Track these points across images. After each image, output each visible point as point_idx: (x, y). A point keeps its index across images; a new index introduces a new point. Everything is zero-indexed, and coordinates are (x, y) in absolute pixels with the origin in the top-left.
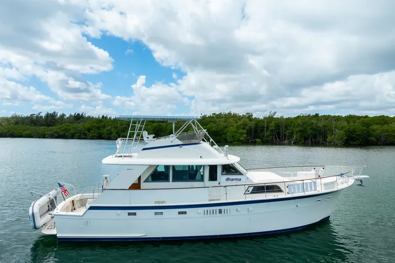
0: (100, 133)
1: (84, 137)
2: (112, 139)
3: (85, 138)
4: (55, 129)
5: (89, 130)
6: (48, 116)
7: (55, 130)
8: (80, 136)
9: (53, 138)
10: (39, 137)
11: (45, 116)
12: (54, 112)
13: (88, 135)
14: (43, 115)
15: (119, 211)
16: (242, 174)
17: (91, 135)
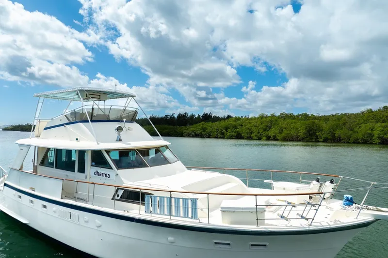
0: (238, 132)
1: (222, 136)
3: (223, 138)
4: (190, 128)
5: (226, 129)
6: (180, 116)
8: (217, 135)
9: (191, 137)
11: (177, 117)
12: (185, 113)
13: (225, 135)
14: (176, 116)
15: (14, 192)
16: (112, 169)
17: (228, 134)
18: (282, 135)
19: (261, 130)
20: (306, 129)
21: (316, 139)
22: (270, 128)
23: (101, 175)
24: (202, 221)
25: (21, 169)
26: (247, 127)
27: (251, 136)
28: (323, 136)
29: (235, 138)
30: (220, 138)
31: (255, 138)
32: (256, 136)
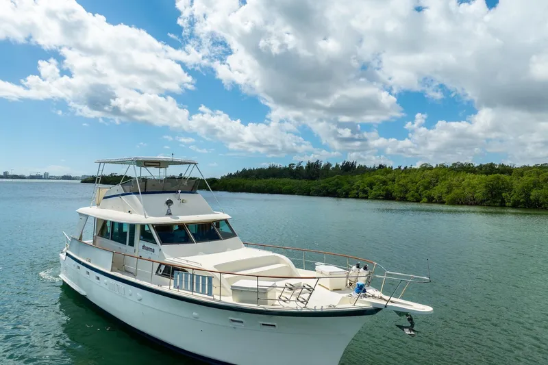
0: (387, 190)
1: (365, 195)
2: (409, 201)
3: (366, 198)
4: (321, 183)
5: (371, 185)
6: (310, 166)
7: (322, 185)
8: (357, 194)
10: (303, 194)
11: (306, 167)
12: (318, 161)
13: (369, 194)
14: (304, 165)
15: (75, 262)
16: (156, 243)
17: (373, 193)
18: (450, 195)
19: (421, 189)
20: (486, 187)
21: (501, 202)
22: (434, 186)
23: (147, 249)
24: (216, 298)
25: (80, 239)
26: (400, 183)
27: (407, 196)
28: (512, 198)
29: (383, 199)
30: (362, 198)
31: (411, 199)
32: (413, 196)
